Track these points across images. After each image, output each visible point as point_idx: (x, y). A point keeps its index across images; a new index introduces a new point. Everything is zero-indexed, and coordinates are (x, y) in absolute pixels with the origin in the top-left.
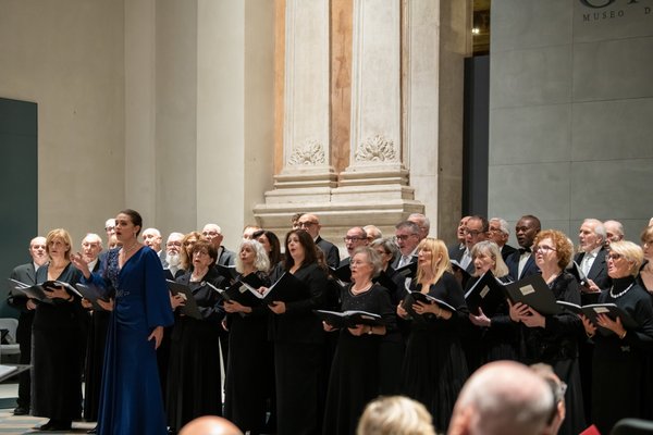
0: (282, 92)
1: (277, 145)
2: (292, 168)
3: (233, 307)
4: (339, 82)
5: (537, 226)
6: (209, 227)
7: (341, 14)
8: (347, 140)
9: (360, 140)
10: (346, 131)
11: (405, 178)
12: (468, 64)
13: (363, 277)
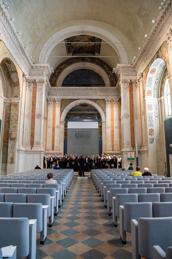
2: (48, 149)
4: (53, 141)
7: (53, 136)
8: (54, 147)
11: (60, 150)
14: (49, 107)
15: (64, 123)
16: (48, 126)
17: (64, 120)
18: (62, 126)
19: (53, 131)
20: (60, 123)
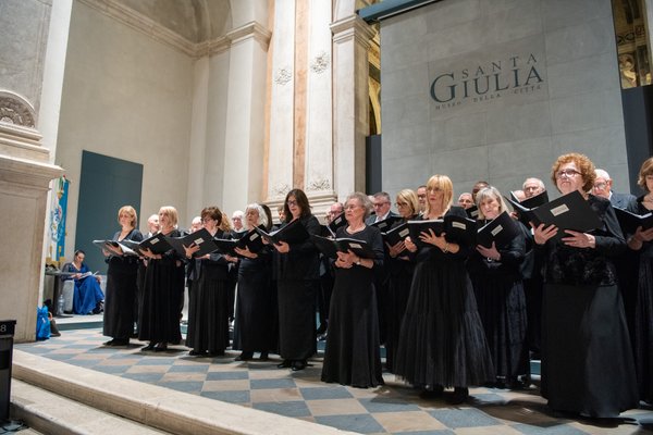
0: (267, 160)
1: (264, 187)
2: (272, 198)
4: (298, 151)
7: (300, 119)
8: (303, 181)
9: (310, 181)
10: (302, 177)
12: (368, 139)
13: (357, 219)
15: (353, 29)
16: (276, 73)
17: (352, 12)
18: (346, 51)
19: (299, 91)
20: (333, 34)
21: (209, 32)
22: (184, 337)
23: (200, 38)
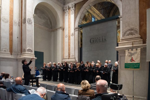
2: (65, 57)
3: (59, 70)
4: (69, 50)
5: (88, 62)
6: (59, 63)
7: (69, 44)
9: (71, 55)
11: (75, 58)
12: (80, 48)
14: (65, 16)
15: (78, 29)
16: (65, 36)
17: (78, 26)
18: (77, 33)
19: (69, 39)
20: (75, 30)
21: (53, 27)
22: (52, 79)
23: (52, 28)
